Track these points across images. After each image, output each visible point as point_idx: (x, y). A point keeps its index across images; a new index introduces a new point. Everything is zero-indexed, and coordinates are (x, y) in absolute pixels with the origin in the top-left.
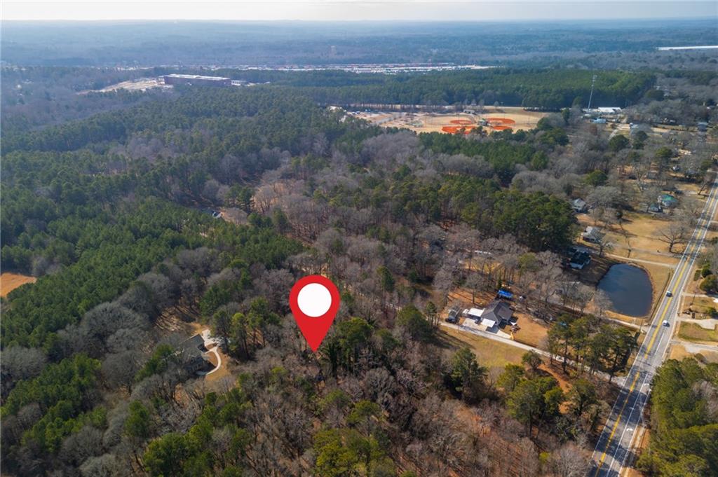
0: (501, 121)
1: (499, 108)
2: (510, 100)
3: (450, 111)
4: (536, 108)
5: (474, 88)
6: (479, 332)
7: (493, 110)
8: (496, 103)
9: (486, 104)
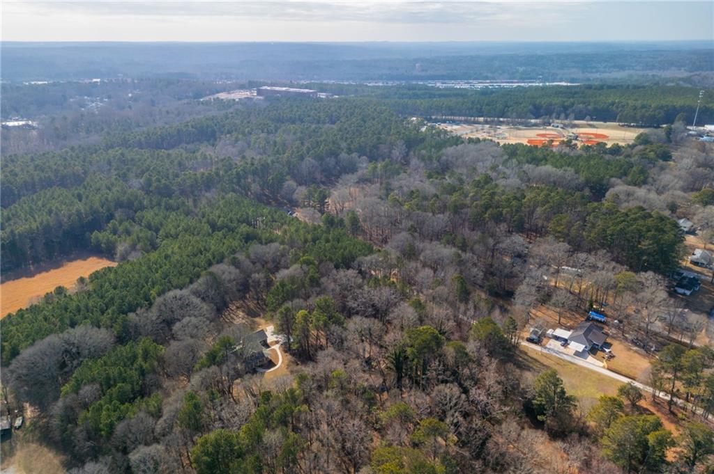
0: (592, 136)
1: (592, 123)
2: (604, 115)
3: (536, 125)
4: (632, 124)
5: (564, 102)
6: (565, 356)
7: (585, 124)
8: (588, 117)
9: (576, 119)
